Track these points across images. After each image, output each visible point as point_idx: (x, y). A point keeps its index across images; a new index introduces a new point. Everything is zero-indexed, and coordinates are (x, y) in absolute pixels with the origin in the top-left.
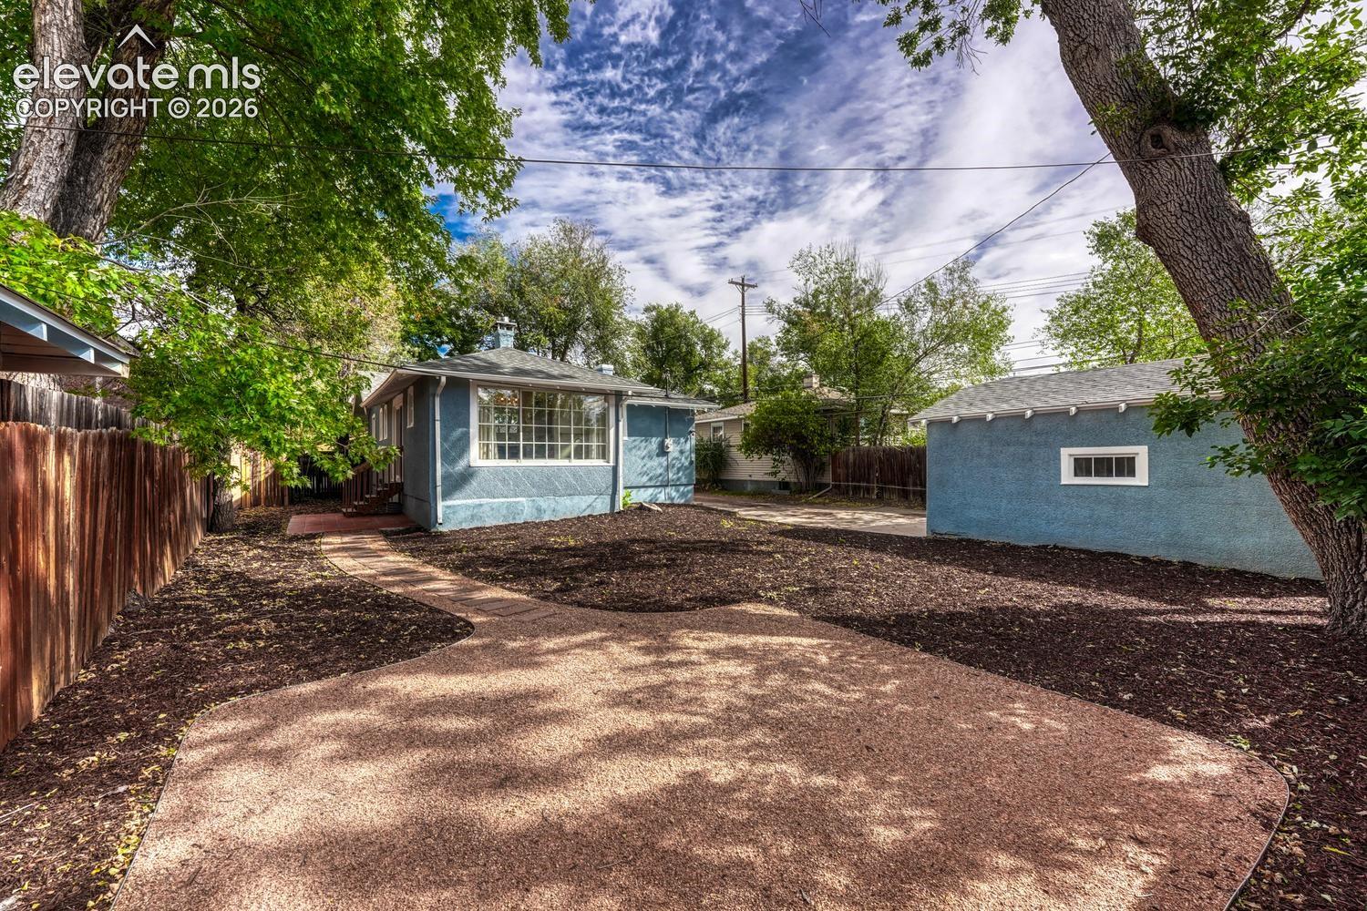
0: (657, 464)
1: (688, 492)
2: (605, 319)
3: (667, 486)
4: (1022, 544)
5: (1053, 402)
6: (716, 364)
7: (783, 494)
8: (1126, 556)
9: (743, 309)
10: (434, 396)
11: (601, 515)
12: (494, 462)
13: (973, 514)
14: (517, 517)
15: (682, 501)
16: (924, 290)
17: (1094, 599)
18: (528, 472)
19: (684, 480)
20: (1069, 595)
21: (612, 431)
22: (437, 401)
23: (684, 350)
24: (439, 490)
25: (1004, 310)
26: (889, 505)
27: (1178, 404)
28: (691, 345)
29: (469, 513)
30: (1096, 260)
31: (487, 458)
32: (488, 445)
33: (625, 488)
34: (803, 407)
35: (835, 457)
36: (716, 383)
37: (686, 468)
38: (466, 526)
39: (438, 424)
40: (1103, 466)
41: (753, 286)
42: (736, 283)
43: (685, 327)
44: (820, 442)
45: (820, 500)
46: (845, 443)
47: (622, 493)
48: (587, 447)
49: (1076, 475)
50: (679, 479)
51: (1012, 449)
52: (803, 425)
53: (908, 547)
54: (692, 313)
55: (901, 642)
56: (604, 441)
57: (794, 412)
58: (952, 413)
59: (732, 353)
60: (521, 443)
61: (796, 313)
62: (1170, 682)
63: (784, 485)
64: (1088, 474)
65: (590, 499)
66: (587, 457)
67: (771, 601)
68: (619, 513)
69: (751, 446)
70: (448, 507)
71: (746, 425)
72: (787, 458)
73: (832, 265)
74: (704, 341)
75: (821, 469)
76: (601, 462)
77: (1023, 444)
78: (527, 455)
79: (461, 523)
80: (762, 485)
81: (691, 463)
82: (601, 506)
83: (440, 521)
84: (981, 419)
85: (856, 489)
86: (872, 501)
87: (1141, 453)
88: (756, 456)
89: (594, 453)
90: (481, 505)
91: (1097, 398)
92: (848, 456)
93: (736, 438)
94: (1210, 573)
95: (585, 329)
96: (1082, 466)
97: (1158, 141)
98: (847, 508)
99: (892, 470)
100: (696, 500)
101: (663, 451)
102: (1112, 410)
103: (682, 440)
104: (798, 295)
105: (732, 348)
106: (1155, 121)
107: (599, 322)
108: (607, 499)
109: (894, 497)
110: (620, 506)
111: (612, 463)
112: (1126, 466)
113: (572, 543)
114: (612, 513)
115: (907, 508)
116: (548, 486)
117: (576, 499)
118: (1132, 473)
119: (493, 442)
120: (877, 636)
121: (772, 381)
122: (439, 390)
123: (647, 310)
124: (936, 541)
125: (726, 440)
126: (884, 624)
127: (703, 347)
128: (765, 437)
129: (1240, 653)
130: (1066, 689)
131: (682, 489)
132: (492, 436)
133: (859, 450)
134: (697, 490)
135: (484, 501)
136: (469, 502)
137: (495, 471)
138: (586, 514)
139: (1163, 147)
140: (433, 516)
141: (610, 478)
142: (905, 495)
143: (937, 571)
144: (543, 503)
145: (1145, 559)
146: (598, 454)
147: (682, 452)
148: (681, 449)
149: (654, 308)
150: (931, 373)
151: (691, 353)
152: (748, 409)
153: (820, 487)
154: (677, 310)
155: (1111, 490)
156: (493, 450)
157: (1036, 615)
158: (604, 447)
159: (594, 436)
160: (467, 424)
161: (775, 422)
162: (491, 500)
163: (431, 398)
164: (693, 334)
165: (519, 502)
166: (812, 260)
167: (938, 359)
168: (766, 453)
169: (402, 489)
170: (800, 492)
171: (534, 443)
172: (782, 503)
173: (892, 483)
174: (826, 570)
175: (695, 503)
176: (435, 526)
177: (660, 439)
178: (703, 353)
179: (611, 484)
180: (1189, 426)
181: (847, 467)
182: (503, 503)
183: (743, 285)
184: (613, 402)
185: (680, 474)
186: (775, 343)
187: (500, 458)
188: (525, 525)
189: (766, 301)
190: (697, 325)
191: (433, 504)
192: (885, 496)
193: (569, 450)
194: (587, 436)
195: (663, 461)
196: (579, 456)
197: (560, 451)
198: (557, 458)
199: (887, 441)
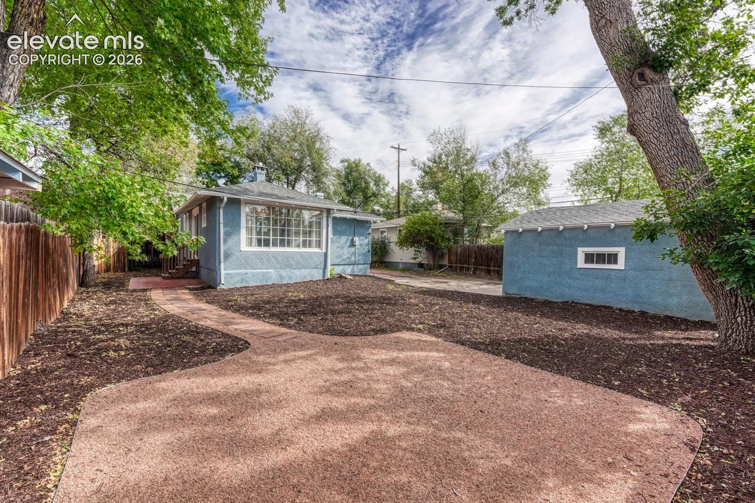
0: (347, 252)
1: (366, 268)
2: (319, 166)
3: (354, 264)
4: (554, 300)
5: (574, 222)
6: (381, 195)
7: (421, 269)
8: (611, 308)
9: (399, 163)
10: (219, 208)
11: (317, 281)
12: (255, 249)
13: (528, 283)
14: (268, 281)
15: (364, 273)
16: (503, 156)
18: (274, 255)
19: (363, 262)
20: (582, 329)
21: (324, 231)
22: (221, 211)
23: (363, 186)
24: (222, 264)
25: (547, 168)
26: (480, 277)
27: (647, 224)
28: (367, 183)
29: (239, 278)
31: (251, 246)
32: (251, 238)
33: (331, 265)
34: (433, 221)
35: (450, 250)
36: (381, 206)
37: (364, 255)
38: (238, 286)
39: (222, 225)
40: (601, 258)
41: (405, 150)
42: (394, 148)
43: (364, 172)
44: (442, 241)
45: (441, 274)
46: (456, 242)
47: (329, 267)
48: (310, 241)
49: (585, 263)
50: (359, 260)
51: (551, 247)
52: (433, 232)
53: (493, 301)
54: (368, 164)
55: (494, 353)
56: (320, 237)
57: (427, 224)
58: (517, 226)
59: (391, 188)
60: (271, 237)
61: (429, 167)
62: (639, 376)
63: (421, 265)
64: (592, 262)
65: (310, 271)
66: (310, 247)
67: (419, 330)
68: (328, 279)
69: (403, 242)
70: (227, 274)
71: (400, 231)
72: (423, 250)
73: (452, 140)
74: (376, 181)
75: (442, 256)
76: (317, 250)
77: (557, 245)
78: (275, 245)
79: (235, 284)
80: (408, 265)
81: (369, 251)
82: (317, 275)
83: (223, 282)
84: (535, 231)
85: (461, 268)
86: (470, 275)
87: (621, 251)
88: (405, 248)
89: (314, 244)
90: (247, 273)
91: (599, 220)
92: (457, 250)
93: (394, 238)
94: (655, 317)
95: (307, 172)
96: (589, 258)
97: (642, 76)
98: (456, 279)
99: (482, 257)
100: (370, 272)
101: (353, 244)
102: (607, 227)
103: (362, 238)
104: (430, 156)
105: (390, 185)
106: (641, 65)
107: (315, 168)
108: (321, 271)
109: (483, 273)
110: (328, 276)
111: (324, 251)
112: (613, 258)
113: (302, 296)
114: (324, 280)
115: (490, 279)
116: (287, 263)
117: (303, 271)
118: (616, 262)
119: (255, 237)
120: (480, 350)
121: (414, 206)
122: (223, 205)
123: (342, 161)
124: (507, 298)
125: (388, 239)
126: (483, 343)
127: (375, 184)
128: (411, 238)
129: (673, 360)
130: (584, 378)
131: (362, 266)
132: (254, 232)
133: (464, 246)
134: (371, 267)
135: (248, 271)
136: (240, 271)
137: (256, 253)
138: (308, 280)
139: (645, 80)
140: (218, 279)
141: (322, 259)
142: (489, 272)
143: (510, 315)
144: (284, 273)
145: (621, 310)
146: (316, 245)
147: (362, 245)
148: (363, 242)
149: (346, 161)
150: (505, 204)
151: (367, 188)
152: (402, 221)
153: (441, 267)
154: (360, 162)
155: (604, 271)
156: (254, 241)
157: (565, 340)
158: (319, 241)
159: (314, 235)
160: (239, 226)
161: (417, 229)
162: (253, 271)
163: (218, 210)
164: (369, 176)
165: (269, 272)
166: (440, 136)
167: (509, 196)
168: (411, 247)
169: (198, 263)
170: (430, 269)
171: (279, 238)
172: (420, 276)
173: (482, 265)
174: (449, 313)
175: (370, 274)
176: (219, 285)
177: (351, 238)
178: (374, 188)
179: (323, 262)
180: (652, 237)
181: (457, 256)
182: (260, 272)
183: (399, 149)
184: (325, 215)
185: (360, 258)
186: (415, 184)
187: (258, 246)
188: (273, 286)
189: (412, 159)
190: (371, 172)
191: (218, 273)
192: (478, 272)
193: (299, 243)
194: (309, 234)
195: (353, 249)
196: (304, 246)
197: (294, 243)
198: (292, 247)
199: (480, 242)
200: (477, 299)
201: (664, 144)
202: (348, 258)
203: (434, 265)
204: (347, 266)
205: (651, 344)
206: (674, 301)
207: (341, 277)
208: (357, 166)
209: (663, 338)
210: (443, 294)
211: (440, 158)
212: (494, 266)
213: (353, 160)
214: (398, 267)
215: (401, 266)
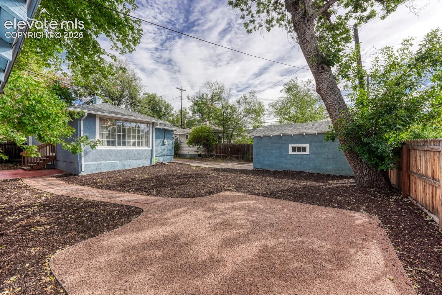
0: (160, 148)
1: (171, 158)
2: (135, 96)
3: (164, 156)
4: (279, 170)
5: (287, 132)
6: (169, 115)
7: (200, 157)
8: (304, 172)
9: (181, 98)
10: (80, 120)
11: (147, 167)
12: (105, 147)
13: (266, 162)
14: (115, 168)
15: (168, 161)
16: (243, 98)
17: (308, 184)
18: (120, 151)
19: (170, 154)
20: (302, 183)
21: (151, 136)
22: (82, 122)
23: (158, 109)
24: (83, 158)
26: (234, 161)
27: (331, 134)
28: (160, 108)
29: (95, 167)
30: (285, 95)
31: (102, 145)
32: (103, 140)
33: (155, 156)
34: (208, 131)
35: (216, 147)
36: (169, 121)
37: (170, 150)
38: (94, 172)
39: (82, 132)
40: (299, 149)
41: (184, 90)
42: (179, 89)
43: (158, 101)
44: (213, 142)
45: (213, 160)
46: (220, 142)
47: (154, 158)
48: (142, 142)
49: (292, 152)
50: (167, 153)
51: (276, 144)
52: (208, 137)
54: (161, 97)
56: (148, 140)
57: (205, 132)
58: (260, 134)
61: (197, 101)
63: (200, 155)
64: (295, 151)
66: (141, 146)
67: (231, 191)
68: (154, 165)
69: (191, 143)
70: (86, 165)
71: (187, 136)
72: (202, 146)
73: (218, 87)
74: (165, 107)
75: (212, 150)
76: (147, 148)
77: (279, 143)
78: (119, 144)
79: (92, 171)
80: (192, 155)
81: (173, 148)
82: (147, 163)
83: (83, 171)
84: (269, 136)
85: (223, 156)
86: (228, 160)
87: (308, 146)
88: (192, 146)
89: (144, 144)
90: (100, 164)
92: (221, 146)
93: (183, 140)
94: (323, 175)
96: (294, 149)
97: (323, 68)
98: (224, 162)
99: (234, 150)
100: (174, 161)
101: (163, 144)
102: (302, 135)
103: (169, 140)
104: (197, 95)
105: (174, 110)
106: (322, 63)
107: (132, 97)
108: (149, 161)
109: (234, 159)
110: (154, 163)
111: (151, 148)
112: (304, 149)
113: (146, 176)
114: (151, 166)
115: (239, 161)
116: (127, 156)
117: (138, 161)
118: (305, 151)
119: (105, 140)
120: (269, 197)
121: (189, 122)
122: (84, 119)
123: (144, 94)
124: (256, 170)
125: (180, 140)
126: (267, 194)
127: (165, 109)
128: (195, 140)
129: (346, 193)
130: (322, 205)
131: (168, 157)
132: (105, 137)
133: (224, 144)
134: (174, 157)
135: (101, 162)
136: (96, 162)
137: (106, 151)
138: (141, 166)
139: (324, 70)
140: (80, 168)
141: (150, 153)
142: (237, 158)
144: (125, 162)
145: (309, 173)
146: (146, 145)
147: (168, 144)
148: (169, 143)
149: (147, 94)
151: (160, 111)
153: (212, 156)
154: (155, 95)
155: (301, 155)
156: (105, 143)
157: (300, 188)
158: (148, 142)
159: (144, 138)
160: (94, 132)
161: (199, 135)
162: (105, 162)
163: (79, 121)
164: (161, 104)
165: (116, 162)
166: (211, 85)
167: (246, 119)
168: (195, 145)
169: (56, 158)
170: (206, 157)
171: (122, 140)
172: (201, 161)
173: (234, 154)
174: (238, 180)
175: (174, 162)
176: (80, 173)
177: (162, 140)
178: (165, 111)
179: (150, 156)
180: (333, 139)
181: (220, 149)
182: (110, 163)
183: (181, 90)
184: (151, 126)
185: (168, 152)
186: (188, 110)
187: (108, 146)
188: (119, 171)
189: (187, 96)
190: (163, 101)
191: (79, 164)
192: (232, 158)
193: (135, 142)
194: (141, 138)
195: (164, 147)
196: (138, 145)
197: (132, 143)
198: (131, 146)
199: (232, 142)
200: (245, 172)
201: (333, 99)
202: (161, 152)
203: (208, 155)
204: (160, 157)
205: (334, 187)
206: (329, 167)
207: (162, 163)
208: (154, 98)
209: (334, 184)
210: (225, 170)
211: (203, 96)
212: (240, 155)
213: (151, 94)
214: (186, 156)
215: (188, 156)
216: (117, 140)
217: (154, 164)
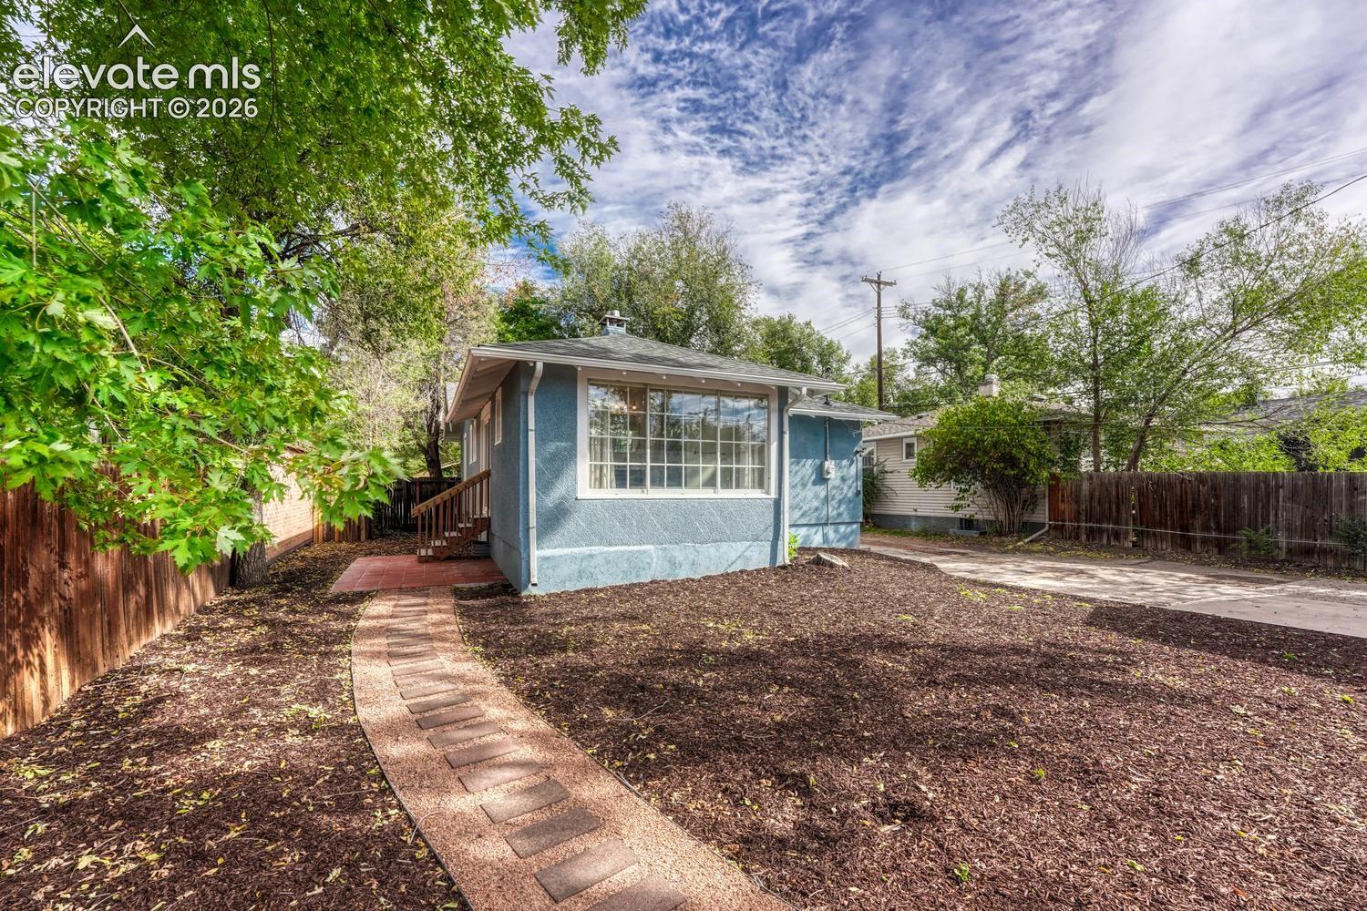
0: (813, 494)
1: (852, 532)
3: (826, 524)
7: (970, 533)
9: (879, 312)
10: (526, 394)
11: (758, 571)
12: (611, 493)
14: (643, 573)
15: (842, 545)
18: (658, 508)
19: (846, 518)
21: (774, 447)
22: (532, 400)
24: (533, 533)
29: (575, 567)
31: (601, 486)
32: (601, 467)
33: (791, 526)
34: (1012, 417)
35: (1054, 487)
37: (850, 501)
38: (571, 587)
39: (532, 435)
41: (891, 284)
42: (871, 281)
43: (799, 339)
44: (1040, 465)
45: (1037, 547)
46: (1073, 466)
47: (787, 533)
48: (738, 470)
50: (839, 515)
52: (1015, 443)
56: (762, 462)
57: (1001, 424)
63: (968, 524)
65: (740, 547)
66: (738, 486)
68: (784, 567)
69: (930, 471)
70: (546, 559)
71: (910, 446)
72: (977, 487)
75: (1032, 502)
76: (758, 494)
78: (657, 482)
79: (563, 582)
80: (933, 523)
81: (858, 493)
82: (757, 557)
83: (534, 580)
85: (1092, 533)
86: (1128, 552)
89: (748, 479)
90: (591, 556)
92: (1079, 487)
99: (1163, 505)
100: (863, 543)
101: (821, 478)
103: (845, 462)
104: (937, 295)
108: (767, 547)
110: (785, 557)
111: (773, 495)
114: (774, 568)
116: (685, 527)
117: (724, 546)
119: (609, 463)
122: (534, 385)
128: (951, 460)
131: (842, 528)
132: (608, 454)
133: (1101, 478)
134: (863, 529)
135: (595, 549)
136: (576, 550)
137: (611, 505)
138: (737, 568)
140: (524, 572)
141: (771, 515)
142: (1186, 544)
144: (678, 553)
146: (754, 482)
147: (843, 479)
148: (843, 474)
153: (1031, 527)
154: (790, 321)
156: (609, 475)
158: (761, 472)
159: (748, 457)
160: (573, 436)
161: (973, 438)
162: (606, 549)
163: (522, 398)
165: (645, 552)
168: (949, 479)
169: (489, 526)
170: (1000, 534)
171: (666, 465)
172: (981, 550)
173: (1163, 525)
175: (862, 547)
176: (526, 587)
177: (818, 462)
179: (772, 525)
181: (1077, 501)
182: (623, 553)
183: (879, 283)
184: (775, 406)
185: (840, 509)
187: (618, 486)
188: (654, 586)
190: (813, 337)
191: (524, 555)
192: (1149, 544)
193: (714, 476)
194: (738, 454)
195: (821, 490)
196: (727, 484)
197: (702, 477)
198: (698, 487)
199: (1146, 465)
202: (813, 510)
203: (1012, 523)
204: (813, 530)
207: (818, 561)
212: (1206, 528)
214: (906, 526)
215: (914, 526)
216: (649, 464)
217: (788, 562)
